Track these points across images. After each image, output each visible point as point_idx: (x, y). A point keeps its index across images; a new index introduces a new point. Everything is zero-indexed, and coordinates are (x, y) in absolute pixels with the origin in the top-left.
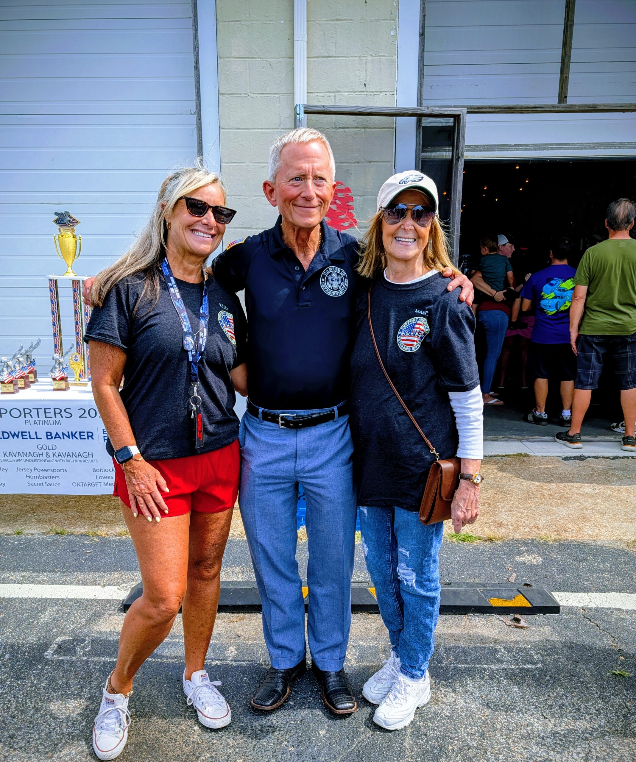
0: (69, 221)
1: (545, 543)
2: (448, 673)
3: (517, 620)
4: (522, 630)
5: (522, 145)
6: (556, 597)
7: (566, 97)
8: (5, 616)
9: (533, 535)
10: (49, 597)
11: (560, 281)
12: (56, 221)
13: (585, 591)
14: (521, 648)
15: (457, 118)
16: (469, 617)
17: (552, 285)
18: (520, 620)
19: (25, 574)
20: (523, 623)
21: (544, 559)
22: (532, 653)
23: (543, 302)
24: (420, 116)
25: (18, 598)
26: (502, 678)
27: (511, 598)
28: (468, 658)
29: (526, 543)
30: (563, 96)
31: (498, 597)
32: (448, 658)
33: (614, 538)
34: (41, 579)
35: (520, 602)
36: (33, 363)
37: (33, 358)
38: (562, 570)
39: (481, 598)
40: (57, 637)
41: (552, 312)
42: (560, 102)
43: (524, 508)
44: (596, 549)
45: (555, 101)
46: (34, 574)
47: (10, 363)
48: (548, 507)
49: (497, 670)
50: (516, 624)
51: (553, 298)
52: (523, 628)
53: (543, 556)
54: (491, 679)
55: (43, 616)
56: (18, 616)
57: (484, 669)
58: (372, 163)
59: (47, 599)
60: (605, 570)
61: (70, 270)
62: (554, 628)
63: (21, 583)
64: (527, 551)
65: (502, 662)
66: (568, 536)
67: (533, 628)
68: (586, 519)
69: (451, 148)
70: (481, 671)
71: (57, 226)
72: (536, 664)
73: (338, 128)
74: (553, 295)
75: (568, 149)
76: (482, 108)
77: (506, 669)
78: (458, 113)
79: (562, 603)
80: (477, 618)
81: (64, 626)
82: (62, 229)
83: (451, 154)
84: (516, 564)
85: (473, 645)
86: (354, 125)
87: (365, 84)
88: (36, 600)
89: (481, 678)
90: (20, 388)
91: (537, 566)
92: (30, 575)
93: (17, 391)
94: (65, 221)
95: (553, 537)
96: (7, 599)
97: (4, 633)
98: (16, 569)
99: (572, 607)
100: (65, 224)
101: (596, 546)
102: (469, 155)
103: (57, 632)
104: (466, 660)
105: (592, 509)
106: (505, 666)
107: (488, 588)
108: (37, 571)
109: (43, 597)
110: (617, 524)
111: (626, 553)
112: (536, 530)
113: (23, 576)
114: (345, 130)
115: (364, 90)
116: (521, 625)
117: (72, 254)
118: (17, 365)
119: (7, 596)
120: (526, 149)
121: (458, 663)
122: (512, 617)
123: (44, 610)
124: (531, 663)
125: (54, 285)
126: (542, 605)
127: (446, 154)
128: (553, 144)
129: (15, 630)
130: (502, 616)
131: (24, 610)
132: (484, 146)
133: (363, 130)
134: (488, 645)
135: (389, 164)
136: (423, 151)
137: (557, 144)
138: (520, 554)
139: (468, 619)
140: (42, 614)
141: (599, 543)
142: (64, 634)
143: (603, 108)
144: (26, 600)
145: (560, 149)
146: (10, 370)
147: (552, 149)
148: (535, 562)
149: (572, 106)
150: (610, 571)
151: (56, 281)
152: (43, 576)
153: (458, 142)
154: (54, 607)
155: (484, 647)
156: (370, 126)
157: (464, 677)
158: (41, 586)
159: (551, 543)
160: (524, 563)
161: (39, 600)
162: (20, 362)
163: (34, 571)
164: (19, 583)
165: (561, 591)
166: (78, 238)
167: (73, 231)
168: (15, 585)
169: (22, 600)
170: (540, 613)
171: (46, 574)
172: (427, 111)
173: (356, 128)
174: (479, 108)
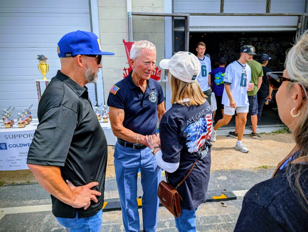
0: (44, 58)
1: (227, 171)
2: (203, 228)
3: (222, 203)
4: (225, 208)
5: (208, 26)
6: (234, 193)
7: (223, 11)
8: (29, 221)
9: (222, 168)
10: (46, 210)
11: (222, 73)
12: (38, 59)
13: (243, 190)
14: (226, 215)
15: (186, 17)
16: (206, 204)
17: (218, 74)
18: (224, 204)
19: (34, 201)
20: (225, 205)
21: (227, 177)
22: (230, 216)
23: (215, 80)
24: (173, 17)
25: (33, 212)
26: (222, 228)
27: (220, 195)
28: (209, 221)
29: (220, 172)
30: (222, 10)
31: (216, 196)
32: (202, 222)
33: (249, 167)
34: (41, 202)
35: (223, 197)
36: (30, 113)
37: (30, 111)
38: (234, 182)
39: (210, 197)
40: (52, 228)
41: (218, 84)
42: (221, 12)
43: (217, 157)
44: (244, 172)
45: (219, 12)
46: (38, 201)
47: (22, 115)
48: (225, 156)
49: (219, 225)
50: (223, 205)
51: (219, 79)
52: (225, 207)
53: (227, 176)
54: (218, 229)
55: (44, 219)
56: (34, 220)
57: (215, 225)
58: (156, 33)
59: (45, 212)
60: (248, 181)
61: (45, 77)
62: (236, 205)
63: (33, 205)
64: (221, 175)
65: (220, 221)
66: (234, 168)
67: (229, 206)
68: (238, 160)
69: (184, 27)
70: (214, 226)
71: (39, 61)
72: (232, 221)
73: (143, 20)
74: (218, 78)
75: (224, 28)
76: (195, 14)
77: (222, 224)
78: (187, 16)
79: (237, 195)
80: (209, 204)
81: (54, 223)
82: (41, 62)
83: (184, 29)
84: (218, 180)
85: (209, 215)
86: (149, 19)
87: (153, 4)
88: (40, 212)
89: (215, 229)
90: (26, 124)
91: (225, 181)
92: (36, 201)
93: (26, 126)
94: (42, 59)
95: (229, 168)
96: (28, 213)
97: (30, 229)
98: (30, 199)
99: (240, 197)
100: (42, 60)
101: (243, 171)
102: (191, 30)
103: (52, 226)
104: (208, 222)
105: (240, 156)
106: (222, 223)
107: (212, 193)
108: (39, 199)
109: (43, 211)
110: (249, 161)
111: (254, 173)
112: (222, 166)
113: (33, 202)
114: (147, 21)
115: (152, 6)
116: (224, 206)
117: (45, 71)
118: (24, 116)
119: (28, 212)
120: (210, 28)
121: (205, 223)
122: (221, 202)
123: (44, 217)
124: (231, 221)
125: (38, 83)
126: (231, 197)
127: (182, 29)
128: (219, 26)
129: (34, 227)
130: (217, 202)
131: (36, 217)
132: (195, 27)
133: (153, 21)
134: (214, 215)
135: (162, 33)
136: (175, 28)
137: (220, 26)
138: (219, 176)
139: (206, 205)
140: (44, 218)
141: (244, 169)
142: (55, 227)
143: (236, 15)
144: (36, 213)
145: (221, 28)
146: (22, 118)
147: (218, 28)
148: (224, 179)
149: (225, 14)
150: (250, 181)
151: (39, 82)
152: (42, 201)
153: (187, 26)
154: (48, 215)
155: (213, 216)
156: (155, 19)
157: (208, 229)
158: (41, 206)
159: (229, 171)
160: (221, 180)
161: (42, 212)
162: (25, 114)
163: (38, 199)
164: (32, 205)
165: (235, 190)
166: (47, 65)
167: (45, 62)
168: (31, 206)
169: (35, 213)
170: (230, 200)
171: (43, 200)
172: (176, 15)
173: (150, 20)
174: (193, 14)
